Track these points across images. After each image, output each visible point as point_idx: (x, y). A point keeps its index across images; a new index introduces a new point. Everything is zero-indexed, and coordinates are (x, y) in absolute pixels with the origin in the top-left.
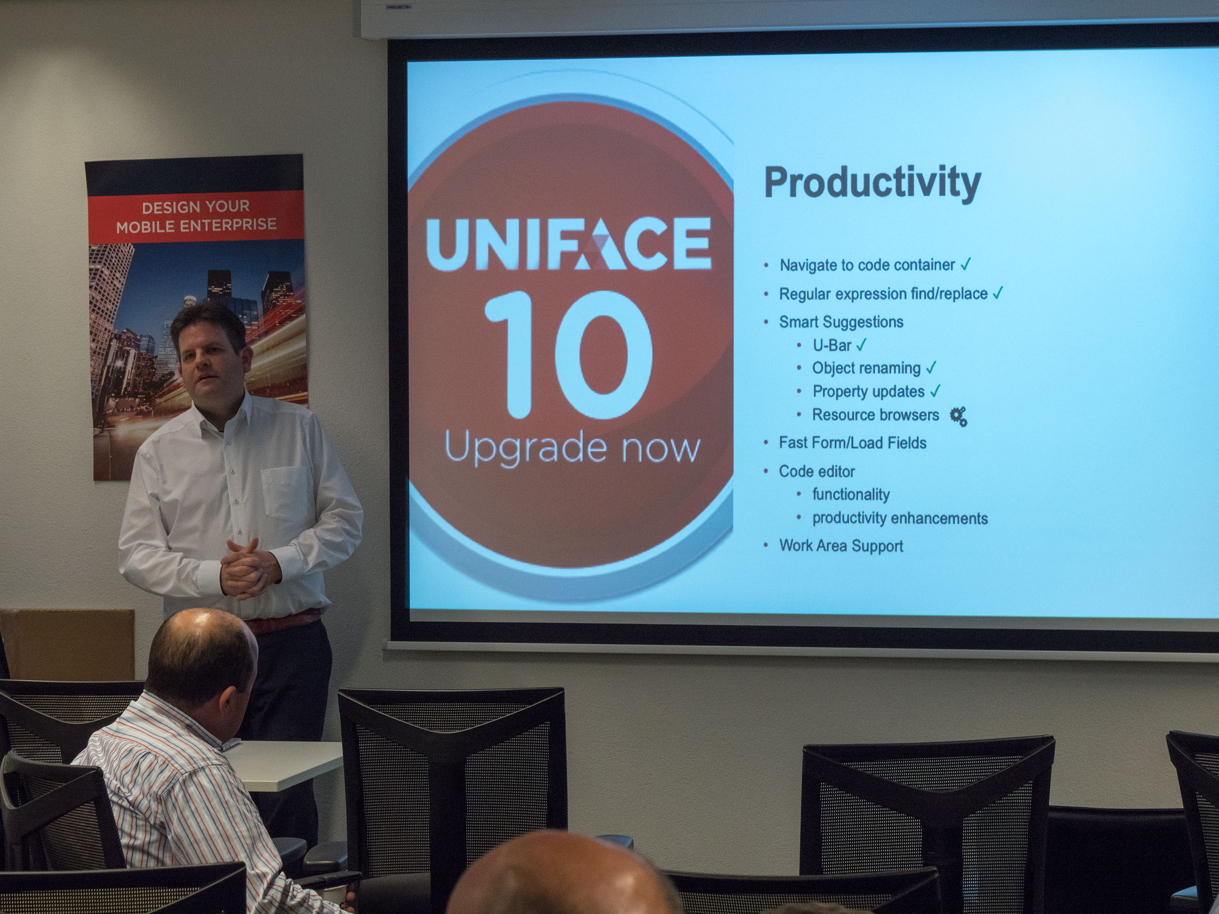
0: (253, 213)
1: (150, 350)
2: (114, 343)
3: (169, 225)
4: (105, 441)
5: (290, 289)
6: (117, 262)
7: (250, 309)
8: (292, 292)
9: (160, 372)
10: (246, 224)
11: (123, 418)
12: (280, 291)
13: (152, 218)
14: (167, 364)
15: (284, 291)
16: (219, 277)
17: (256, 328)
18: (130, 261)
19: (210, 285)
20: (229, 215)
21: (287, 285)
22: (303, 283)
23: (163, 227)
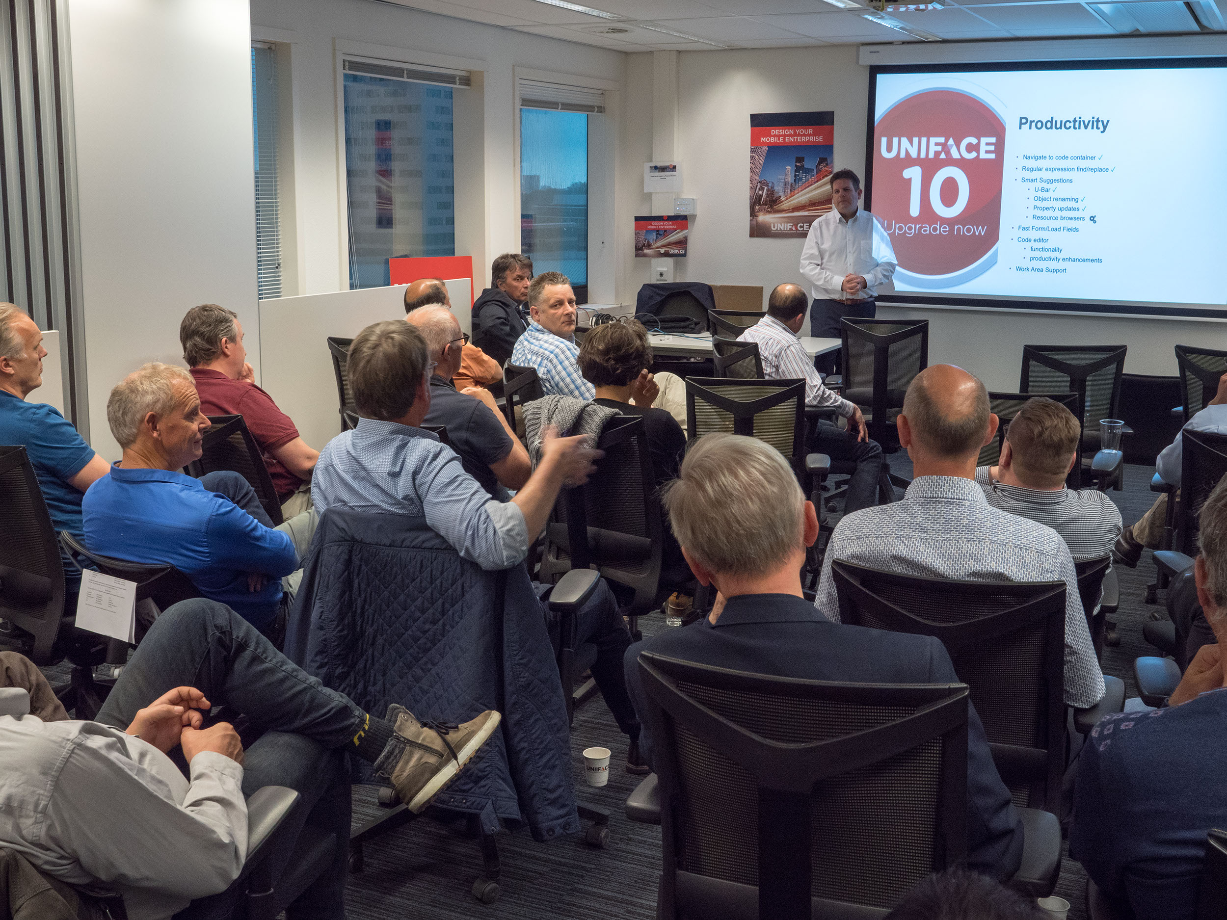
0: (814, 135)
1: (772, 187)
2: (759, 184)
3: (781, 138)
4: (754, 222)
5: (827, 164)
6: (761, 153)
9: (776, 196)
10: (811, 139)
11: (761, 213)
13: (775, 136)
14: (778, 193)
15: (824, 165)
16: (800, 160)
18: (766, 152)
20: (804, 135)
22: (832, 162)
23: (779, 139)
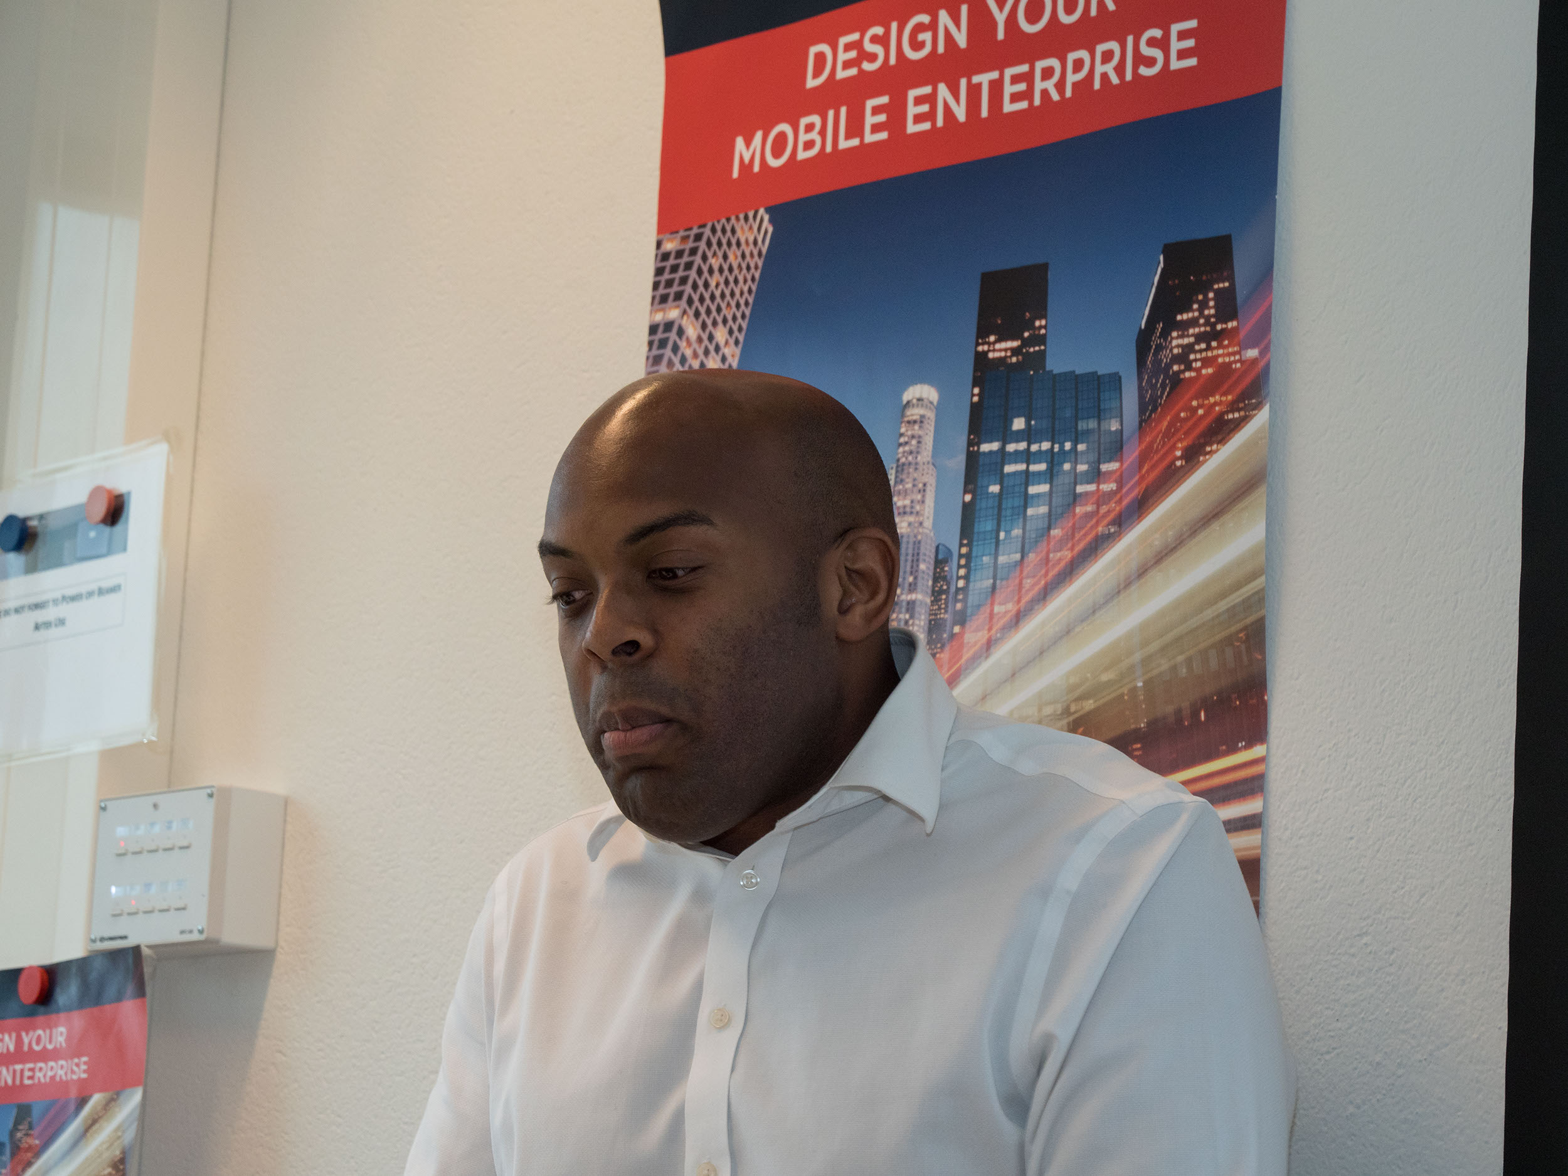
0: (1128, 17)
3: (873, 114)
5: (1228, 308)
6: (722, 286)
7: (1099, 414)
8: (1233, 316)
12: (1193, 322)
13: (827, 96)
15: (1207, 318)
16: (1009, 298)
17: (1113, 486)
18: (757, 275)
19: (982, 333)
21: (1218, 292)
23: (855, 128)
